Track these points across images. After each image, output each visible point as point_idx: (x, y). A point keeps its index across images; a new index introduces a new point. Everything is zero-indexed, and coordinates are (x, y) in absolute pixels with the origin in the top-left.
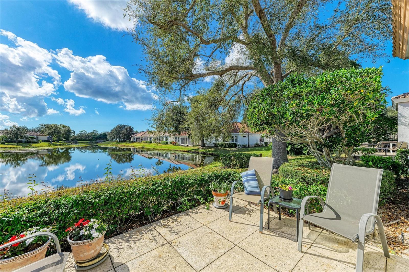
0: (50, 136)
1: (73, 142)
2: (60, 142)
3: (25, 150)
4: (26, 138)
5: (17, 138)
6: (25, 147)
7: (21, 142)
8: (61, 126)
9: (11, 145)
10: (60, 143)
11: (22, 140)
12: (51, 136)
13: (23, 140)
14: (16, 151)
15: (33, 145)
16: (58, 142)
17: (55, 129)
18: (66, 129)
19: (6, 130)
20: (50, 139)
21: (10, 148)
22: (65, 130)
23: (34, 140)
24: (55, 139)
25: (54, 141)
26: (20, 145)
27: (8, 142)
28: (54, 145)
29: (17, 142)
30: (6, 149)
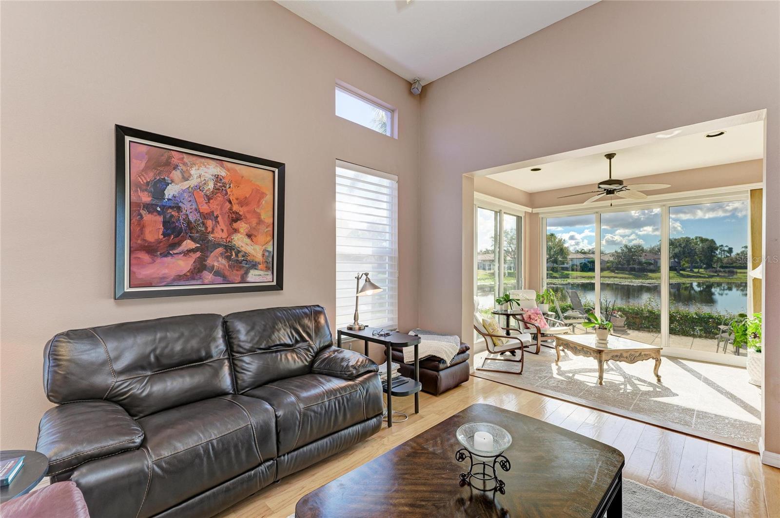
0: (676, 260)
1: (725, 272)
2: (696, 270)
3: (637, 282)
4: (640, 263)
5: (629, 264)
6: (638, 277)
7: (633, 269)
8: (698, 240)
9: (622, 273)
10: (696, 273)
11: (634, 266)
12: (679, 259)
13: (636, 266)
14: (627, 283)
15: (650, 274)
16: (692, 271)
17: (685, 247)
18: (706, 245)
19: (616, 251)
20: (676, 264)
21: (621, 278)
22: (703, 248)
23: (652, 267)
24: (687, 265)
25: (684, 270)
26: (631, 274)
27: (617, 269)
28: (683, 276)
29: (628, 269)
30: (616, 279)
